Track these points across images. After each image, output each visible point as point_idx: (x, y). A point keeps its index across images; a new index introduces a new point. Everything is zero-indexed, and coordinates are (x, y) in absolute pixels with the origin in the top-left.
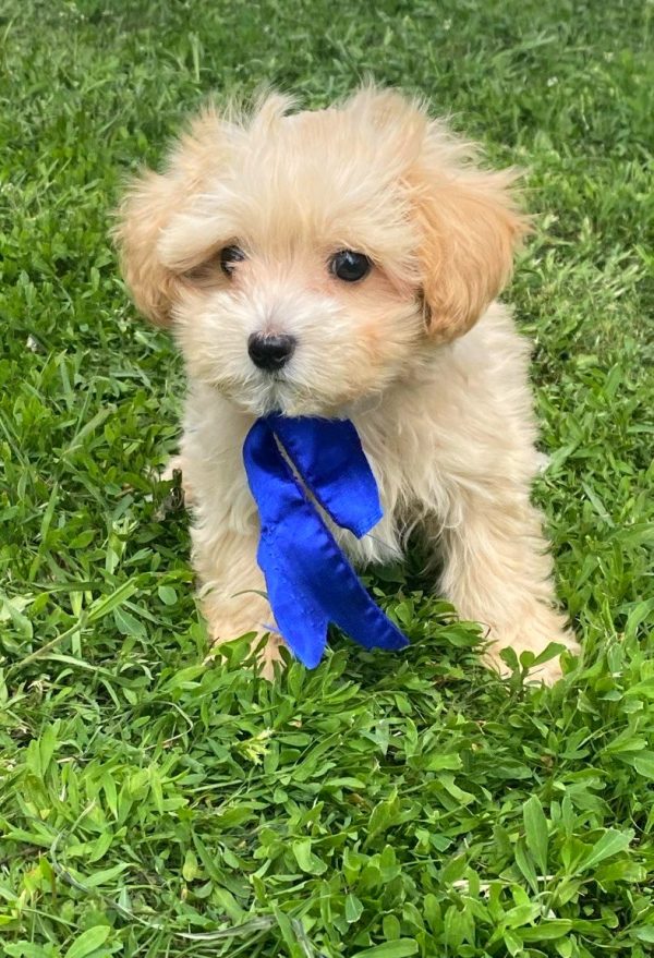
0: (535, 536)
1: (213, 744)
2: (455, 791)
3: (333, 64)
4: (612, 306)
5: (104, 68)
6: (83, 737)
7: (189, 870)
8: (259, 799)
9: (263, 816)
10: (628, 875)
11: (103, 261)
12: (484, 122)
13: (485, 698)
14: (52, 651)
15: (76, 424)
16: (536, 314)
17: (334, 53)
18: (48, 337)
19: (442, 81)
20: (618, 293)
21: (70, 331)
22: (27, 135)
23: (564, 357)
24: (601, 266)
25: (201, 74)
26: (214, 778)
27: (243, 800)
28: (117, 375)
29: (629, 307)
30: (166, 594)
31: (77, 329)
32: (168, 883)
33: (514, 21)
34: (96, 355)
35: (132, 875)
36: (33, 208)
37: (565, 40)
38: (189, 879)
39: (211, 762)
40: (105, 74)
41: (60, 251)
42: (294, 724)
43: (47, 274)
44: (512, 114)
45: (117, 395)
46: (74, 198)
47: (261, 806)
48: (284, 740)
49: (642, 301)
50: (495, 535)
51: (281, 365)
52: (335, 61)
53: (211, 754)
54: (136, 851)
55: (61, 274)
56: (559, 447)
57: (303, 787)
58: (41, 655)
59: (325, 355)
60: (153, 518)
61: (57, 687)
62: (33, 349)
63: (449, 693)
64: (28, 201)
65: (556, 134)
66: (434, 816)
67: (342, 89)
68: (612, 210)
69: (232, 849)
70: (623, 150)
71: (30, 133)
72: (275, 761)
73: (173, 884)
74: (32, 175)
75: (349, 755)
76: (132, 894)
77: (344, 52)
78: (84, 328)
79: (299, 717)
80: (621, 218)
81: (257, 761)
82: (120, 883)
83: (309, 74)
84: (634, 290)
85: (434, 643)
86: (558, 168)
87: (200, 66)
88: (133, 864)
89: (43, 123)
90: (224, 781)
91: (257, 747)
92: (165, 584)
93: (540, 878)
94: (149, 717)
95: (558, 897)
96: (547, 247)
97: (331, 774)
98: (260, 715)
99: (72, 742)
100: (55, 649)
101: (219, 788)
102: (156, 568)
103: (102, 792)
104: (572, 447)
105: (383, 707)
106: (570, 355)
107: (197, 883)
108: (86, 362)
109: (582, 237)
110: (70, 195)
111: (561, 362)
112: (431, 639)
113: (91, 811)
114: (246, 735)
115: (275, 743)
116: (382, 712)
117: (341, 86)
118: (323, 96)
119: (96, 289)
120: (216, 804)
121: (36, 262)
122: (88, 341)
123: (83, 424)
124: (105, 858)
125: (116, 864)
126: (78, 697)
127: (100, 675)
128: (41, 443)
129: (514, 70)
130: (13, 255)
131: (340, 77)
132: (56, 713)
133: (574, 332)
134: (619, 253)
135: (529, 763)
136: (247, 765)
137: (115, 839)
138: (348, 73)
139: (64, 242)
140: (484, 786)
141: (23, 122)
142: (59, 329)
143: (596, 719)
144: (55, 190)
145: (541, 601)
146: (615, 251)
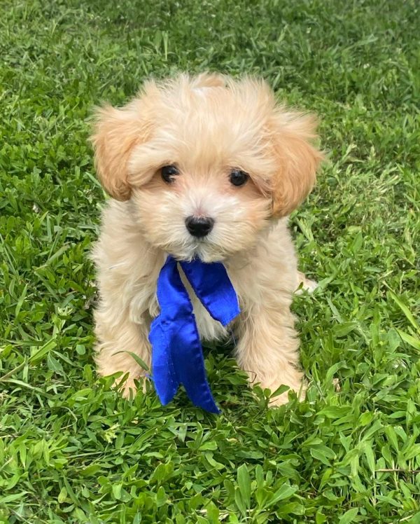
0: (291, 328)
1: (88, 431)
2: (212, 462)
3: (246, 52)
4: (378, 199)
5: (111, 51)
6: (18, 425)
7: (62, 497)
8: (110, 462)
9: (110, 472)
10: (296, 511)
11: (84, 163)
12: (328, 88)
13: (246, 414)
14: (11, 378)
15: (48, 254)
16: (331, 202)
17: (249, 45)
18: (45, 204)
19: (307, 63)
20: (384, 191)
21: (58, 202)
22: (59, 88)
23: (343, 227)
24: (378, 175)
25: (168, 55)
26: (86, 450)
27: (102, 462)
28: (81, 227)
29: (387, 199)
30: (80, 349)
31: (62, 201)
32: (49, 504)
33: (361, 29)
34: (71, 216)
35: (30, 498)
36: (53, 131)
37: (390, 40)
38: (60, 502)
39: (86, 441)
40: (112, 54)
41: (61, 155)
42: (134, 422)
43: (51, 168)
44: (345, 84)
45: (79, 238)
46: (76, 126)
47: (110, 466)
48: (128, 431)
49: (396, 196)
50: (270, 323)
51: (206, 234)
52: (248, 50)
53: (86, 436)
54: (33, 486)
55: (60, 168)
56: (324, 278)
57: (132, 456)
58: (5, 379)
59: (232, 229)
60: (83, 307)
61: (10, 397)
62: (36, 211)
63: (229, 411)
64: (50, 127)
65: (369, 97)
66: (198, 474)
67: (249, 66)
68: (390, 142)
69: (90, 489)
70: (406, 107)
71: (61, 88)
72: (122, 442)
73: (52, 504)
74: (56, 112)
75: (160, 440)
76: (26, 508)
77: (254, 45)
78: (66, 200)
79: (137, 418)
80: (396, 147)
81: (110, 441)
82: (22, 502)
83: (232, 57)
84: (393, 190)
85: (224, 383)
86: (363, 117)
87: (168, 51)
88: (30, 492)
89: (69, 82)
90: (92, 452)
91: (110, 434)
92: (81, 343)
93: (248, 511)
94: (57, 415)
95: (256, 520)
96: (348, 163)
97: (148, 450)
98: (117, 416)
99: (12, 427)
100: (13, 376)
101: (90, 456)
102: (79, 335)
103: (19, 453)
104: (331, 279)
105: (189, 417)
106: (346, 226)
107: (65, 505)
108: (65, 219)
109: (369, 158)
110: (74, 124)
111: (340, 230)
112: (223, 381)
113: (11, 462)
114: (106, 427)
115: (123, 433)
116: (187, 419)
117: (249, 64)
118: (238, 70)
119: (78, 178)
120: (87, 464)
121: (47, 162)
122: (69, 208)
123: (53, 253)
124: (16, 487)
125: (21, 492)
126: (23, 404)
127: (36, 392)
128: (28, 263)
129: (354, 57)
130: (35, 158)
131: (249, 59)
132: (8, 411)
133: (349, 212)
134: (390, 168)
135: (263, 450)
136: (104, 443)
137: (21, 478)
138: (254, 57)
139: (65, 150)
140: (232, 461)
141: (57, 81)
142: (53, 200)
143: (301, 427)
144: (67, 121)
145: (291, 364)
146: (388, 166)
